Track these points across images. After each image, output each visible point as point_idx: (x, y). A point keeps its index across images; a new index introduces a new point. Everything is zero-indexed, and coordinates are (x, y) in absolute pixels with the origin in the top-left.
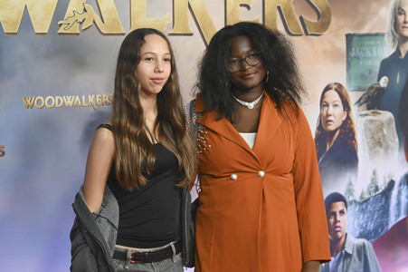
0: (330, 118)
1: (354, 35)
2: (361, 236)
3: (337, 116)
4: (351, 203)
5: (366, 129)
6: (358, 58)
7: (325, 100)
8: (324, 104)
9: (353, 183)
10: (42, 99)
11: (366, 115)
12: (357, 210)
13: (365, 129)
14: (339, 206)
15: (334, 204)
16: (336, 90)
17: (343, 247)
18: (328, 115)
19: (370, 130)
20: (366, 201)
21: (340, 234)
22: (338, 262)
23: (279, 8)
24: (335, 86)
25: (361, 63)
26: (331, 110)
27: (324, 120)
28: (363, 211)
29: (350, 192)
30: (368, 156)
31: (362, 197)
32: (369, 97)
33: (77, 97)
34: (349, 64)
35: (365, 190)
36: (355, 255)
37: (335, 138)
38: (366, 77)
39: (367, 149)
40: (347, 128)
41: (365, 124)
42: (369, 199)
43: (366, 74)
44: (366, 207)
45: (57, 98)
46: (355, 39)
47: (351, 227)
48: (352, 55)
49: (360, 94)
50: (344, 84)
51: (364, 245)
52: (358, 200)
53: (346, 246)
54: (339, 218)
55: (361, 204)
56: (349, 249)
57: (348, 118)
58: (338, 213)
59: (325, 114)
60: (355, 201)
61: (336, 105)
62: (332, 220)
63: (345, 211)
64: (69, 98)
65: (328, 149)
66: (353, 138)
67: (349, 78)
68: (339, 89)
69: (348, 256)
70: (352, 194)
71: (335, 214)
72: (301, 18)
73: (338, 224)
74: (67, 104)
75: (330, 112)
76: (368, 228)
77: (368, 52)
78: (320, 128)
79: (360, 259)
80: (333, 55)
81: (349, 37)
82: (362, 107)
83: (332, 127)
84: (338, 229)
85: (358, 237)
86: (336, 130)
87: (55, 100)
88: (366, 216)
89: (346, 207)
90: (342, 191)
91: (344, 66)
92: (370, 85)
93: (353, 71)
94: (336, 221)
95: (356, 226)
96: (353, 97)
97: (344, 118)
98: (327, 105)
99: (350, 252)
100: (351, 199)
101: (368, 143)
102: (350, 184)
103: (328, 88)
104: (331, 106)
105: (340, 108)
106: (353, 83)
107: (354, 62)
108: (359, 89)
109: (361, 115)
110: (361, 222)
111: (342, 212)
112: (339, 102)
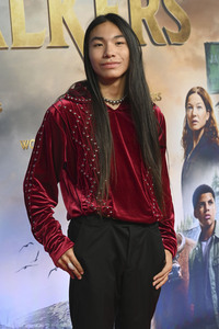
0: (195, 119)
1: (212, 43)
3: (201, 116)
4: (218, 194)
6: (216, 64)
7: (189, 103)
8: (188, 106)
14: (208, 196)
15: (203, 195)
16: (199, 93)
17: (214, 233)
18: (193, 116)
21: (210, 222)
22: (210, 246)
23: (144, 21)
24: (197, 90)
26: (196, 111)
27: (189, 121)
29: (216, 183)
34: (208, 70)
37: (200, 137)
40: (210, 126)
46: (213, 47)
48: (211, 61)
50: (206, 88)
53: (216, 231)
54: (208, 207)
57: (211, 118)
58: (207, 203)
59: (190, 115)
61: (199, 107)
62: (202, 209)
63: (213, 200)
65: (195, 146)
66: (216, 136)
67: (209, 82)
68: (201, 92)
71: (204, 204)
72: (164, 30)
73: (208, 213)
75: (194, 114)
81: (207, 46)
83: (197, 127)
84: (208, 217)
86: (200, 130)
89: (214, 197)
90: (209, 184)
93: (212, 76)
94: (206, 210)
97: (207, 118)
98: (192, 107)
100: (218, 190)
102: (216, 177)
103: (191, 92)
104: (195, 108)
105: (204, 110)
106: (213, 87)
107: (212, 69)
111: (210, 202)
112: (202, 105)
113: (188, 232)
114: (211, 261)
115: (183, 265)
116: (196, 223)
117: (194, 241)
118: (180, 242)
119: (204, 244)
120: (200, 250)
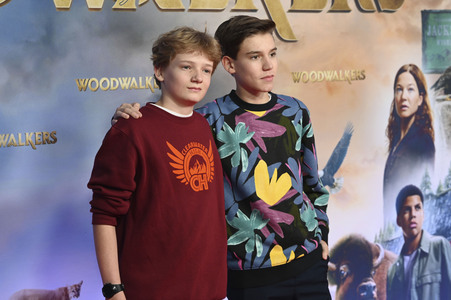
0: (405, 103)
1: (430, 12)
2: (438, 233)
3: (412, 100)
4: (427, 197)
5: (444, 116)
6: (435, 37)
7: (400, 83)
8: (398, 88)
9: (430, 175)
10: (96, 81)
11: (444, 100)
12: (434, 204)
13: (442, 115)
14: (415, 200)
15: (409, 198)
16: (411, 72)
17: (419, 245)
18: (402, 100)
19: (447, 116)
20: (444, 195)
21: (415, 231)
22: (413, 262)
24: (410, 68)
25: (438, 43)
26: (406, 94)
27: (398, 106)
28: (440, 206)
29: (426, 184)
30: (445, 145)
31: (439, 191)
32: (446, 80)
33: (134, 79)
34: (424, 44)
35: (443, 182)
36: (432, 254)
37: (410, 125)
38: (444, 58)
39: (444, 136)
40: (423, 113)
41: (442, 110)
42: (446, 193)
43: (444, 55)
44: (444, 202)
45: (112, 79)
46: (431, 16)
47: (427, 223)
48: (429, 34)
49: (437, 77)
50: (420, 65)
51: (442, 243)
52: (435, 193)
53: (423, 243)
54: (414, 213)
55: (438, 198)
56: (425, 248)
57: (424, 103)
58: (413, 208)
59: (399, 98)
60: (432, 195)
61: (411, 89)
62: (407, 216)
63: (421, 205)
64: (125, 80)
65: (402, 137)
66: (429, 125)
67: (425, 59)
68: (414, 71)
69: (424, 255)
70: (428, 187)
71: (410, 209)
73: (413, 220)
74: (123, 86)
75: (404, 97)
76: (446, 224)
77: (445, 30)
78: (394, 114)
79: (437, 259)
80: (408, 33)
81: (425, 14)
82: (439, 92)
83: (407, 113)
84: (413, 225)
85: (435, 235)
86: (410, 117)
87: (110, 82)
88: (443, 211)
89: (422, 201)
90: (418, 184)
91: (420, 46)
92: (447, 67)
93: (429, 52)
94: (411, 217)
95: (432, 222)
96: (429, 81)
97: (420, 103)
98: (402, 89)
99: (426, 250)
100: (427, 192)
101: (446, 131)
102: (427, 176)
103: (402, 70)
104: (405, 90)
105: (416, 93)
106: (430, 65)
107: (430, 42)
108: (436, 72)
109: (438, 100)
110: (438, 218)
111: (418, 207)
112: (414, 86)
113: (388, 243)
114: (414, 280)
115: (379, 284)
116: (399, 233)
117: (395, 254)
118: (378, 255)
119: (407, 258)
120: (402, 265)
